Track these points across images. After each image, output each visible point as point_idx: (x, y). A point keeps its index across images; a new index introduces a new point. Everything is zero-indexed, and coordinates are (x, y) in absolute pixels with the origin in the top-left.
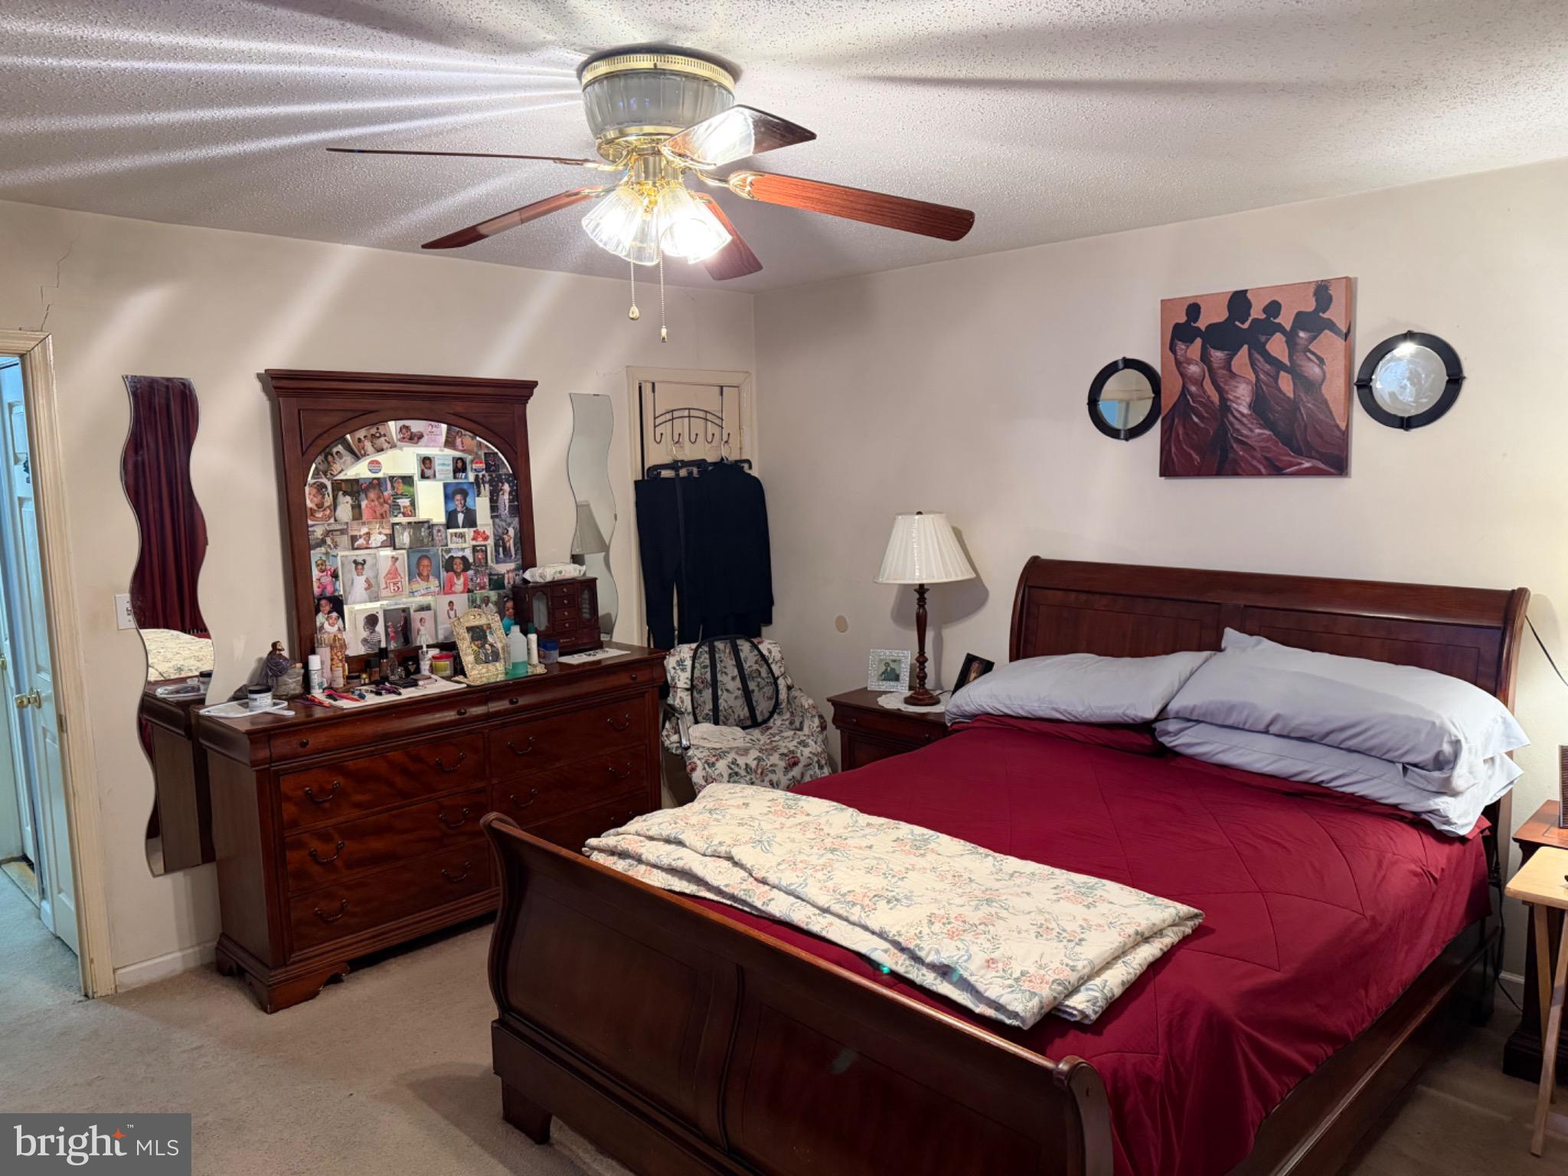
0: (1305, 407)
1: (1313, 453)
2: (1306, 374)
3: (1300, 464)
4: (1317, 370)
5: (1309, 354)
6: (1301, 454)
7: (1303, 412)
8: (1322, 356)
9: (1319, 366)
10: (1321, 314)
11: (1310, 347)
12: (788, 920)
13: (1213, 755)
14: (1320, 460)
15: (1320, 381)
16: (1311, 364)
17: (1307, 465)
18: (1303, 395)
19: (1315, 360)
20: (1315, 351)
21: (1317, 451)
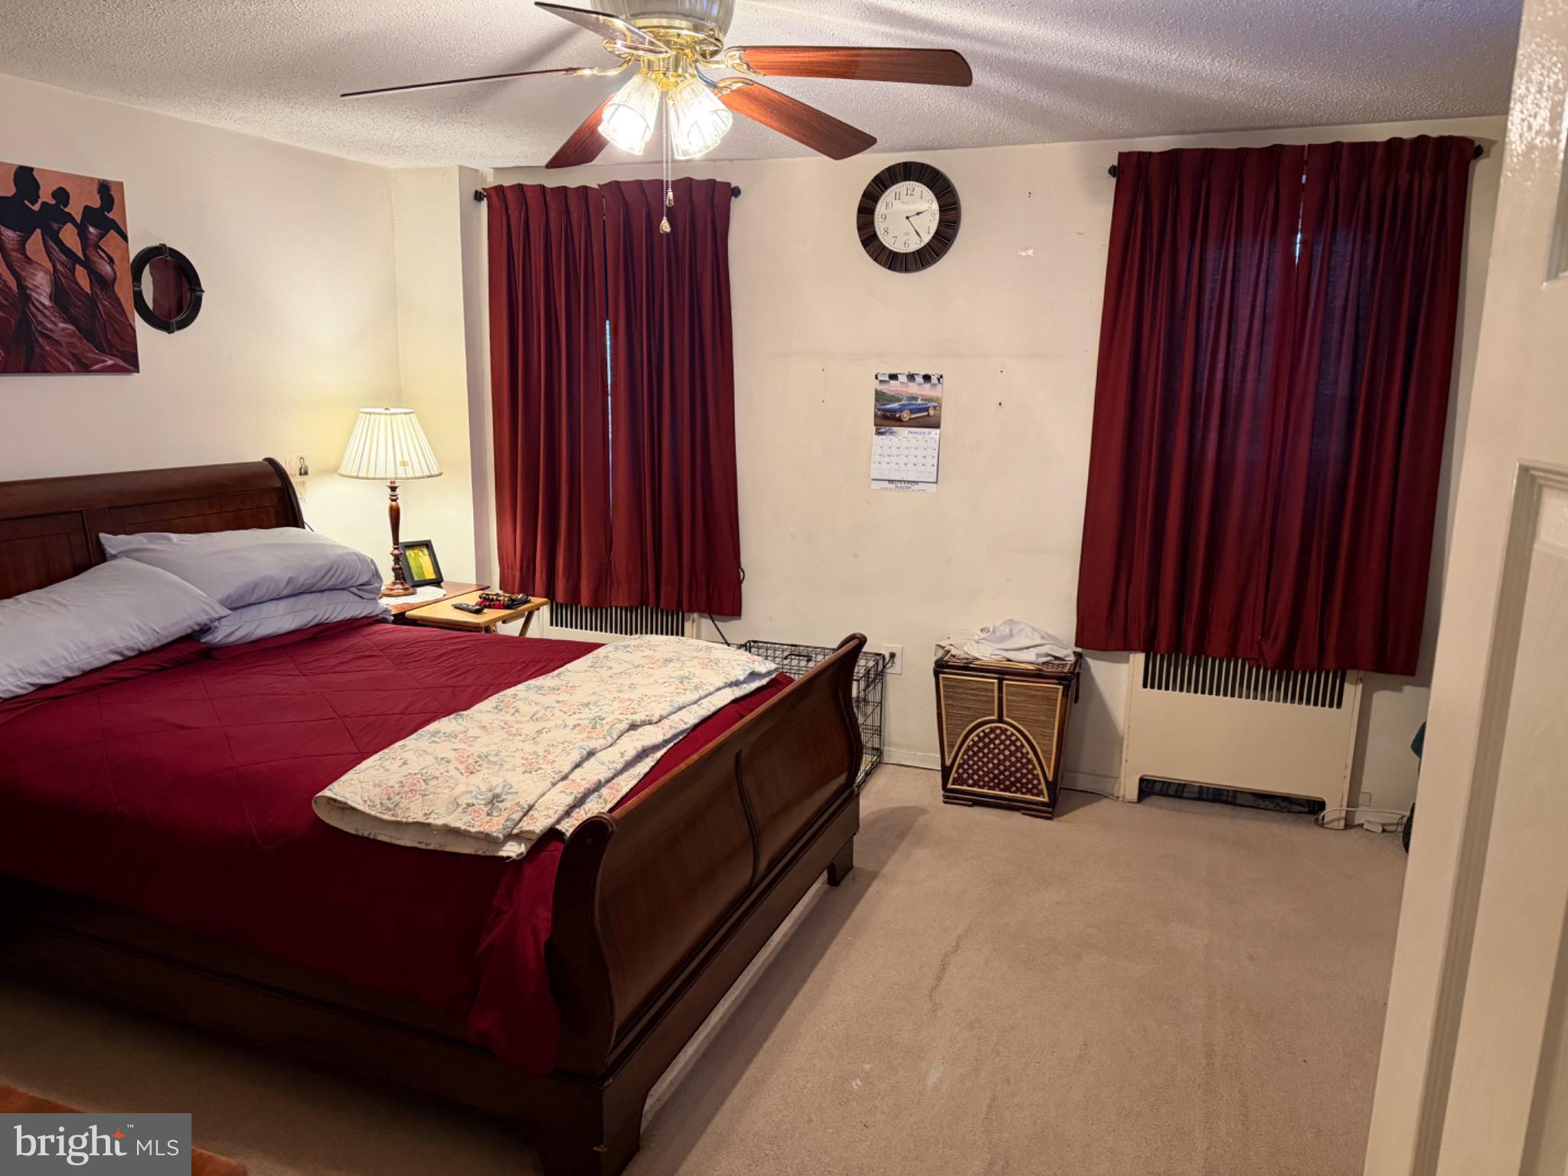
0: (103, 305)
1: (115, 352)
2: (99, 271)
3: (104, 361)
4: (108, 268)
5: (99, 250)
6: (103, 351)
7: (101, 309)
8: (112, 255)
9: (109, 264)
10: (106, 213)
11: (100, 244)
12: (702, 718)
13: (253, 633)
14: (121, 358)
15: (112, 279)
16: (102, 261)
17: (110, 362)
18: (99, 292)
19: (106, 258)
20: (107, 250)
21: (118, 350)
